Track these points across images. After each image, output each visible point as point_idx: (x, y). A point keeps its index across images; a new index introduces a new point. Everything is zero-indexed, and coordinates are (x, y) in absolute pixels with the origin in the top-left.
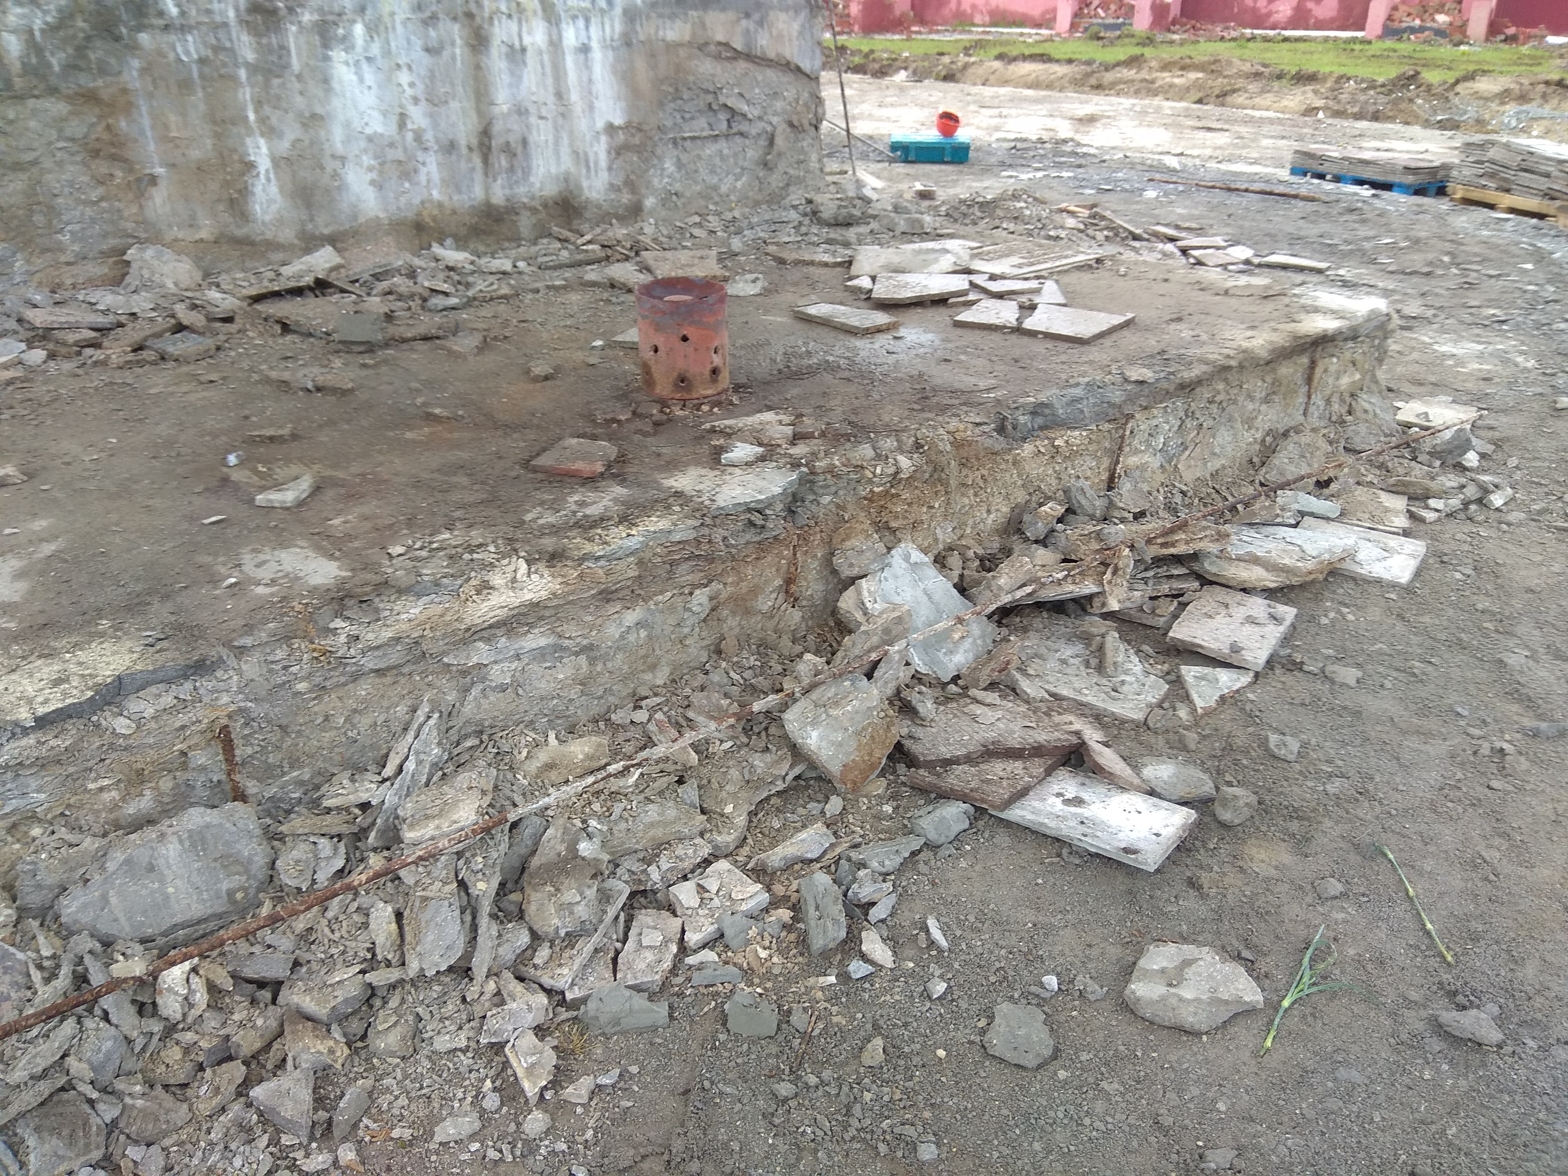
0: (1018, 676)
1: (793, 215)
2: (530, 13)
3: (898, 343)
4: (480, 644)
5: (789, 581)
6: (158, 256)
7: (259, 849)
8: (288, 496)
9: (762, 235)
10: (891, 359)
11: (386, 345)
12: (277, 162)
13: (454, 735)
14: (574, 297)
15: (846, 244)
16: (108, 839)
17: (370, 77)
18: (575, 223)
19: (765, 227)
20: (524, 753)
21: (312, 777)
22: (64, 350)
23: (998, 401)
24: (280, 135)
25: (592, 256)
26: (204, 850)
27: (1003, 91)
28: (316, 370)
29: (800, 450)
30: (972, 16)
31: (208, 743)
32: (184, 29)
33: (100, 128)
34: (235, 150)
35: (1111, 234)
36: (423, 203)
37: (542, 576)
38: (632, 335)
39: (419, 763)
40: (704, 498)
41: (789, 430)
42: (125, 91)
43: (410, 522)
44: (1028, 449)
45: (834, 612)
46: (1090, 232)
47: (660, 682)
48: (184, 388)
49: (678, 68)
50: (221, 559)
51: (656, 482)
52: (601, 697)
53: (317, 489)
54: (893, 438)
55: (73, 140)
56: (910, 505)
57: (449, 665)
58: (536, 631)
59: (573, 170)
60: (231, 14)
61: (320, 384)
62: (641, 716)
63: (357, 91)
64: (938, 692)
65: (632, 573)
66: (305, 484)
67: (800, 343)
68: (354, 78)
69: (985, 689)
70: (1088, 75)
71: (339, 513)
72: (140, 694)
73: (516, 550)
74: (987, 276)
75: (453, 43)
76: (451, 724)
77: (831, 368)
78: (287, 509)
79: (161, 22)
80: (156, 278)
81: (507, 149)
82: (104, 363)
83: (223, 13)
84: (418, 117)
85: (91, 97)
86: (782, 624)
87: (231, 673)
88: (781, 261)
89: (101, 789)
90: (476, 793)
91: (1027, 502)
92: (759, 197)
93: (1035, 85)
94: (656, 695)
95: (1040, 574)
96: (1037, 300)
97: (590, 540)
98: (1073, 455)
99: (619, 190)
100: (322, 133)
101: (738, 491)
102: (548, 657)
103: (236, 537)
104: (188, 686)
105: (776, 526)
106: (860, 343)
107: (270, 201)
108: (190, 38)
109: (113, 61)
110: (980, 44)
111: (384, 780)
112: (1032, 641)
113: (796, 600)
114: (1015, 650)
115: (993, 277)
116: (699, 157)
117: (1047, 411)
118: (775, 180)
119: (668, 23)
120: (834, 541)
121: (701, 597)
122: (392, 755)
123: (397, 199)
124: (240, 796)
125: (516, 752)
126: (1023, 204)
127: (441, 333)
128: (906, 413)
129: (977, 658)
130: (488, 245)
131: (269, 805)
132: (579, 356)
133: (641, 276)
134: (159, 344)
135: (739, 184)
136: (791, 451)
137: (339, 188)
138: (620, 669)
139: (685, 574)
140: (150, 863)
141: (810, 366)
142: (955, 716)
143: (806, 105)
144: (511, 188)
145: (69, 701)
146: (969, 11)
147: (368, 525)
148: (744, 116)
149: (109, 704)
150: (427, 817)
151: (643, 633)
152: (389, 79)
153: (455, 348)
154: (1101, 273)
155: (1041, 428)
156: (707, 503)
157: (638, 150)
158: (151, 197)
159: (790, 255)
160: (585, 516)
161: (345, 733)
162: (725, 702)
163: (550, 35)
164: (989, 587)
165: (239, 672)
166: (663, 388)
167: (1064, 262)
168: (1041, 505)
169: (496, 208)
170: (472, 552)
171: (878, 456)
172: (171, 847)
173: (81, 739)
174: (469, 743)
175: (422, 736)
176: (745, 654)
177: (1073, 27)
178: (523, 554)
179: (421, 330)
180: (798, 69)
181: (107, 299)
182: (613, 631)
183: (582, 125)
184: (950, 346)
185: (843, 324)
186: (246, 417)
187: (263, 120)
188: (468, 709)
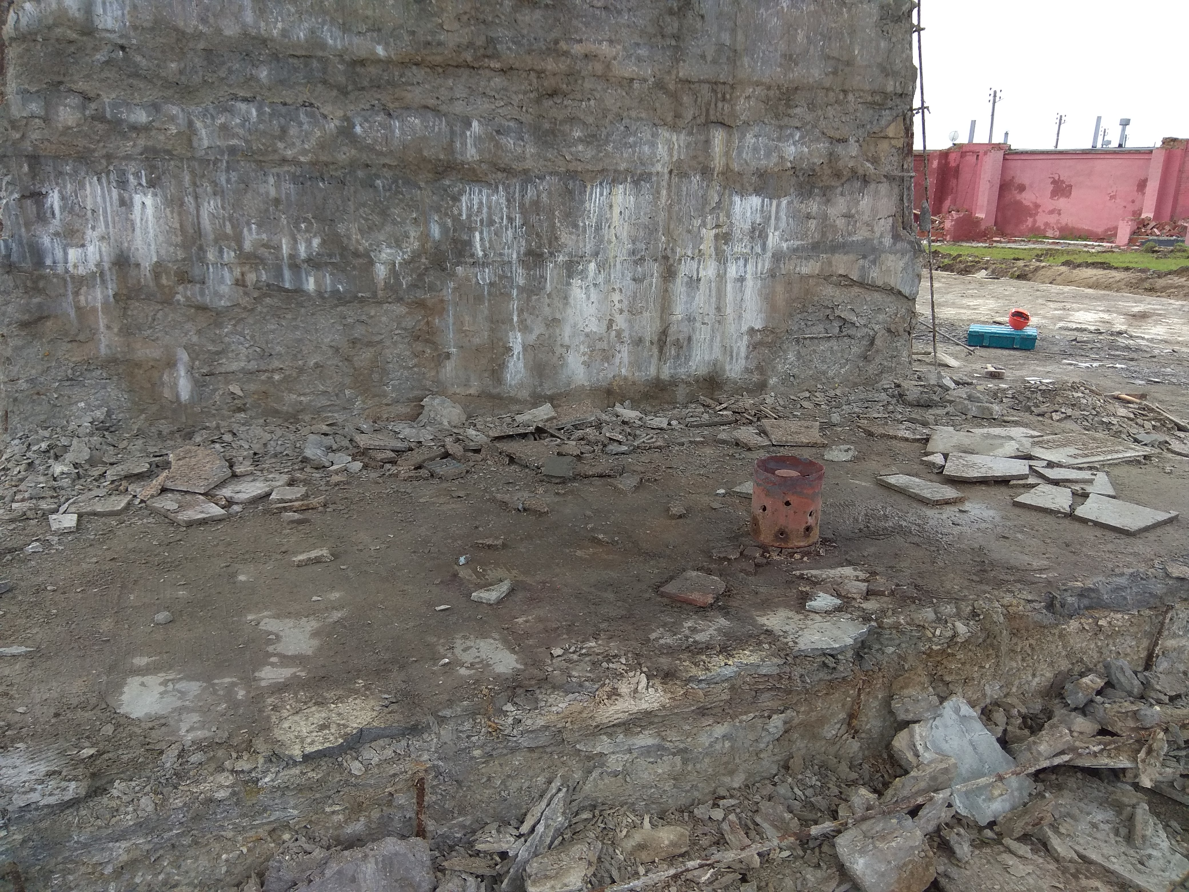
0: (1050, 833)
1: (883, 396)
2: (707, 257)
3: (962, 515)
4: (604, 738)
5: (852, 716)
6: (442, 403)
7: (427, 877)
8: (492, 595)
9: (857, 410)
10: (956, 530)
11: (574, 479)
12: (525, 348)
13: (575, 807)
14: (708, 451)
15: (925, 424)
16: (330, 852)
17: (594, 297)
18: (717, 395)
19: (859, 404)
20: (624, 833)
21: (471, 824)
22: (373, 464)
23: (1049, 583)
24: (531, 332)
25: (725, 419)
26: (390, 872)
27: (1067, 289)
28: (526, 494)
29: (871, 605)
30: (1045, 231)
31: (408, 790)
32: (484, 265)
33: (422, 323)
34: (501, 339)
35: (1158, 424)
36: (614, 377)
37: (656, 690)
38: (748, 487)
39: (547, 826)
40: (789, 639)
41: (863, 586)
42: (442, 301)
43: (570, 628)
44: (1073, 625)
45: (888, 746)
46: (1139, 421)
47: (736, 785)
48: (441, 500)
49: (807, 292)
50: (442, 641)
51: (752, 618)
52: (688, 791)
53: (512, 591)
54: (953, 605)
55: (405, 329)
56: (963, 664)
57: (580, 750)
58: (646, 732)
59: (720, 358)
60: (515, 256)
61: (527, 506)
62: (718, 814)
63: (584, 305)
64: (974, 835)
65: (725, 697)
66: (505, 587)
67: (879, 507)
68: (584, 296)
69: (1018, 839)
70: (1143, 280)
71: (523, 613)
72: (373, 744)
73: (640, 664)
74: (1045, 463)
75: (652, 276)
76: (574, 797)
77: (904, 532)
78: (491, 605)
79: (472, 260)
80: (438, 418)
81: (677, 344)
82: (396, 476)
83: (510, 255)
84: (621, 322)
85: (421, 304)
86: (842, 751)
87: (433, 736)
88: (871, 434)
89: (333, 812)
90: (584, 864)
91: (1070, 670)
92: (857, 380)
93: (1095, 286)
94: (732, 797)
95: (1077, 744)
96: (1089, 489)
97: (696, 664)
98: (1114, 634)
99: (752, 372)
100: (558, 331)
101: (816, 637)
102: (652, 754)
103: (454, 624)
104: (404, 743)
105: (844, 669)
106: (930, 512)
107: (517, 372)
108: (487, 270)
109: (438, 283)
110: (1049, 253)
111: (519, 836)
112: (1065, 800)
113: (856, 732)
114: (1050, 808)
115: (1051, 465)
116: (814, 351)
117: (1093, 595)
118: (872, 369)
119: (804, 262)
120: (894, 687)
121: (777, 722)
122: (529, 816)
123: (598, 374)
124: (421, 833)
125: (618, 830)
126: (1080, 395)
127: (612, 473)
128: (966, 583)
129: (1013, 808)
130: (654, 407)
131: (440, 839)
132: (706, 500)
133: (760, 439)
134: (432, 466)
135: (843, 371)
136: (864, 605)
137: (562, 365)
138: (706, 771)
139: (767, 701)
140: (353, 876)
141: (886, 529)
142: (988, 862)
143: (903, 317)
144: (675, 368)
145: (327, 745)
146: (1043, 227)
147: (541, 626)
148: (853, 324)
149: (351, 749)
150: (546, 877)
151: (727, 744)
152: (606, 298)
153: (620, 486)
154: (1149, 468)
155: (1087, 608)
156: (791, 644)
157: (769, 346)
158: (445, 367)
159: (878, 430)
160: (695, 642)
161: (500, 793)
162: (788, 816)
163: (719, 271)
164: (1029, 749)
165: (439, 737)
166: (766, 536)
167: (1115, 456)
168: (1082, 675)
169: (663, 381)
170: (609, 661)
171: (939, 620)
172: (369, 865)
173: (328, 774)
174: (585, 815)
175: (553, 805)
176: (808, 773)
177: (1131, 241)
178: (645, 669)
179: (599, 470)
180: (900, 293)
181: (407, 431)
182: (704, 740)
183: (732, 328)
184: (1009, 523)
185: (916, 495)
186: (476, 527)
187: (522, 321)
188: (588, 787)
